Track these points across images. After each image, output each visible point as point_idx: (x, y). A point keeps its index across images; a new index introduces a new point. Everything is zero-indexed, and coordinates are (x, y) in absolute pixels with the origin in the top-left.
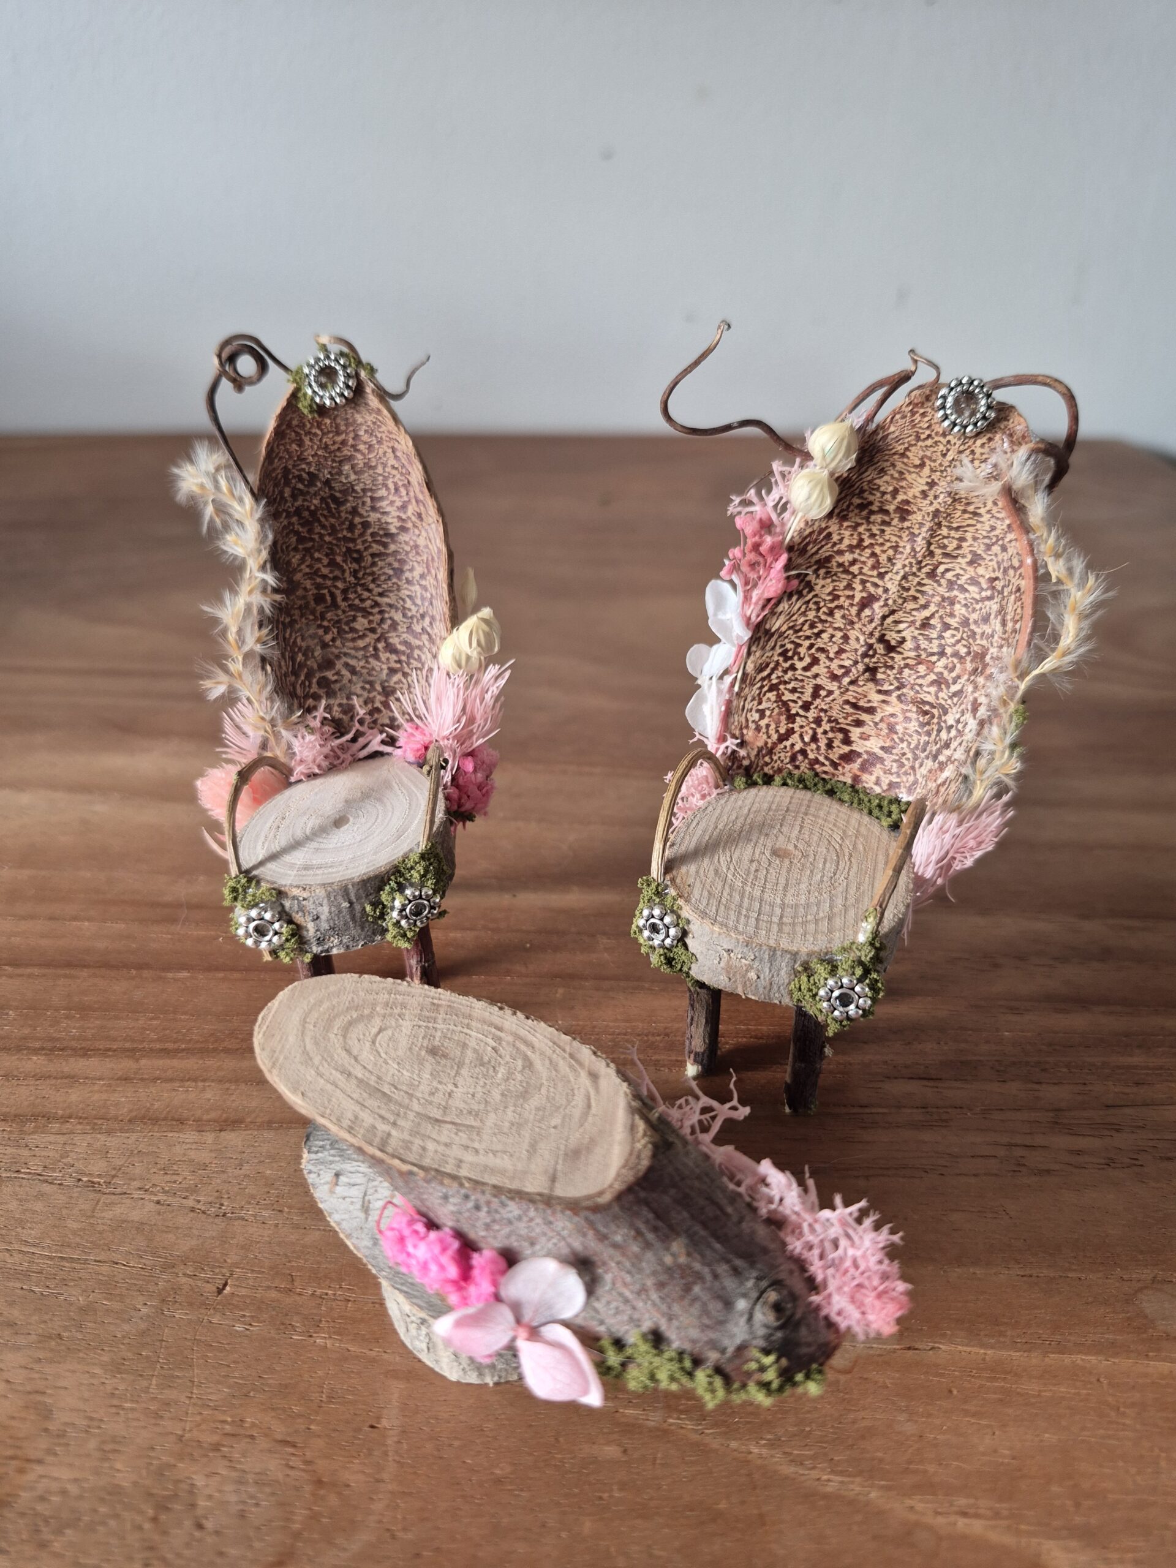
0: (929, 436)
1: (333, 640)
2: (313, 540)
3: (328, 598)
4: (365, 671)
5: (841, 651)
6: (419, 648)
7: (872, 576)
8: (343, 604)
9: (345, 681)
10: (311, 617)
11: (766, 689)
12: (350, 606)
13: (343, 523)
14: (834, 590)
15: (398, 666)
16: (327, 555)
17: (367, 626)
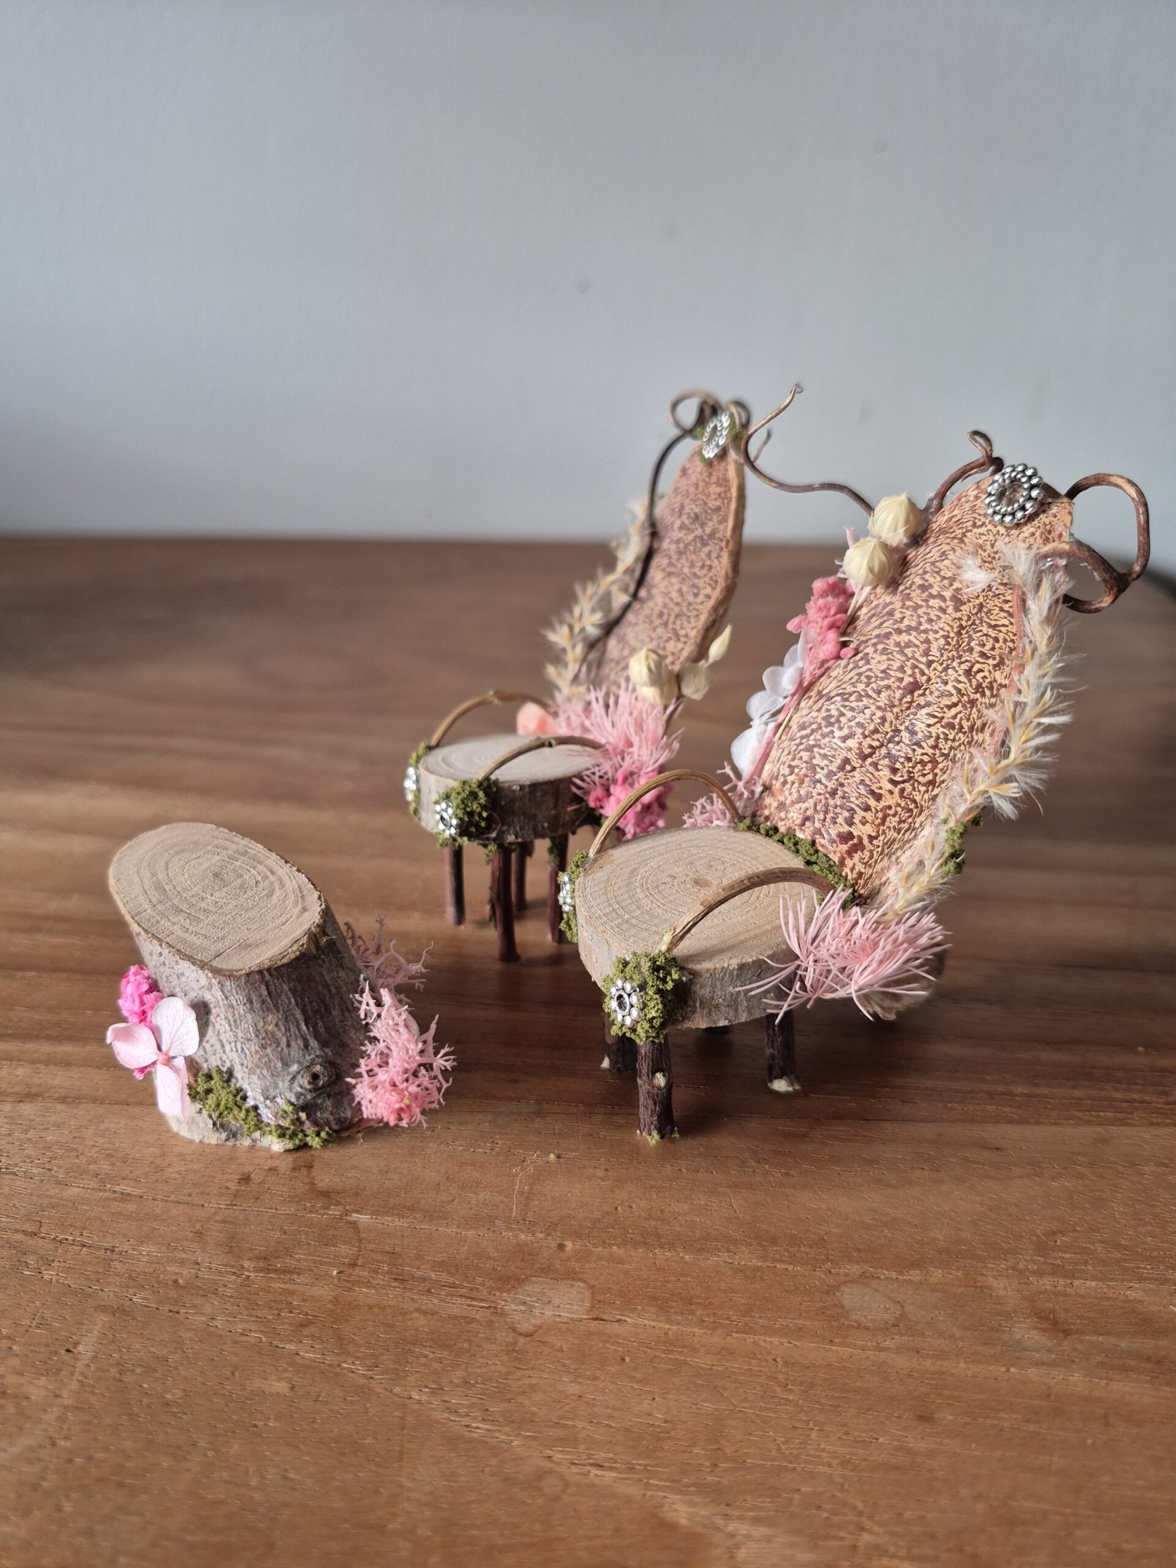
0: (984, 524)
2: (676, 566)
5: (876, 731)
7: (922, 663)
8: (671, 626)
11: (802, 747)
14: (888, 669)
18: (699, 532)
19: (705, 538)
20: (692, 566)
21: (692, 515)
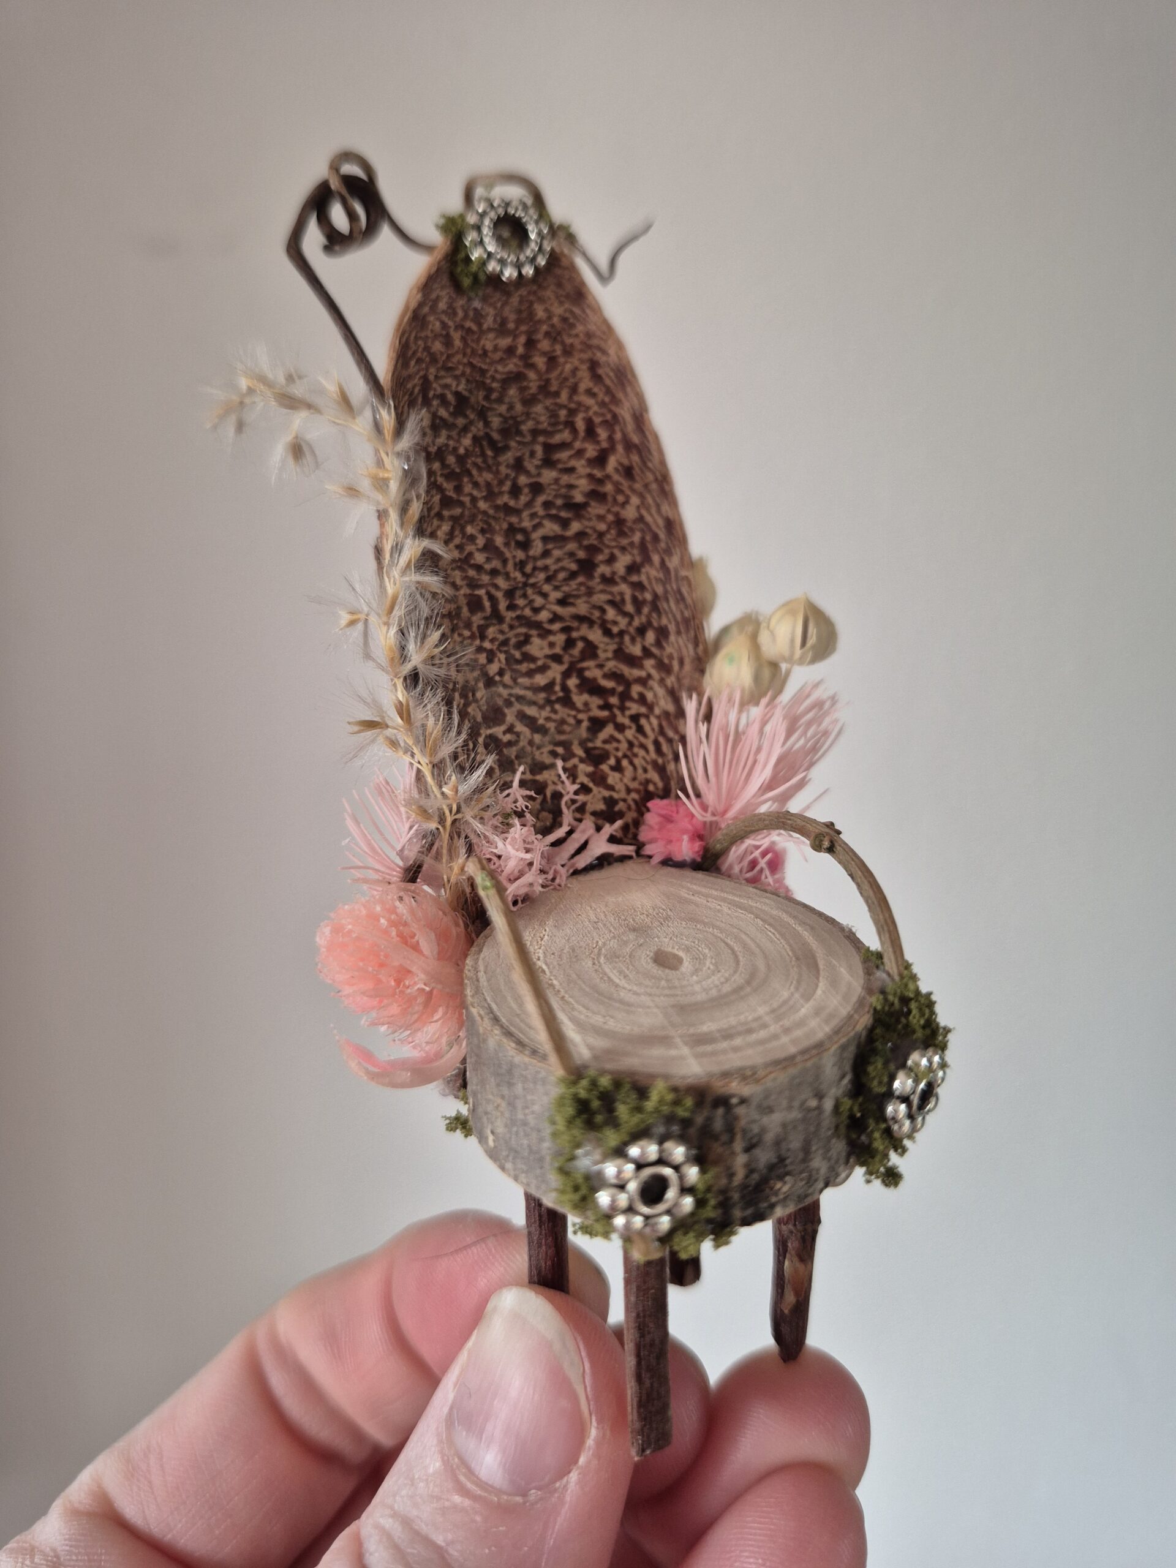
1: (501, 673)
2: (461, 504)
3: (487, 604)
4: (551, 726)
6: (643, 681)
8: (509, 615)
9: (523, 743)
10: (467, 633)
12: (518, 617)
13: (501, 483)
15: (605, 713)
16: (483, 531)
17: (548, 651)
18: (478, 428)
19: (495, 436)
20: (490, 496)
21: (450, 397)
